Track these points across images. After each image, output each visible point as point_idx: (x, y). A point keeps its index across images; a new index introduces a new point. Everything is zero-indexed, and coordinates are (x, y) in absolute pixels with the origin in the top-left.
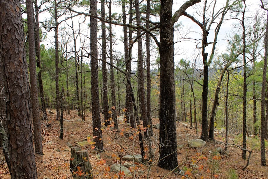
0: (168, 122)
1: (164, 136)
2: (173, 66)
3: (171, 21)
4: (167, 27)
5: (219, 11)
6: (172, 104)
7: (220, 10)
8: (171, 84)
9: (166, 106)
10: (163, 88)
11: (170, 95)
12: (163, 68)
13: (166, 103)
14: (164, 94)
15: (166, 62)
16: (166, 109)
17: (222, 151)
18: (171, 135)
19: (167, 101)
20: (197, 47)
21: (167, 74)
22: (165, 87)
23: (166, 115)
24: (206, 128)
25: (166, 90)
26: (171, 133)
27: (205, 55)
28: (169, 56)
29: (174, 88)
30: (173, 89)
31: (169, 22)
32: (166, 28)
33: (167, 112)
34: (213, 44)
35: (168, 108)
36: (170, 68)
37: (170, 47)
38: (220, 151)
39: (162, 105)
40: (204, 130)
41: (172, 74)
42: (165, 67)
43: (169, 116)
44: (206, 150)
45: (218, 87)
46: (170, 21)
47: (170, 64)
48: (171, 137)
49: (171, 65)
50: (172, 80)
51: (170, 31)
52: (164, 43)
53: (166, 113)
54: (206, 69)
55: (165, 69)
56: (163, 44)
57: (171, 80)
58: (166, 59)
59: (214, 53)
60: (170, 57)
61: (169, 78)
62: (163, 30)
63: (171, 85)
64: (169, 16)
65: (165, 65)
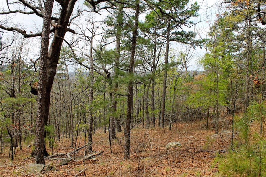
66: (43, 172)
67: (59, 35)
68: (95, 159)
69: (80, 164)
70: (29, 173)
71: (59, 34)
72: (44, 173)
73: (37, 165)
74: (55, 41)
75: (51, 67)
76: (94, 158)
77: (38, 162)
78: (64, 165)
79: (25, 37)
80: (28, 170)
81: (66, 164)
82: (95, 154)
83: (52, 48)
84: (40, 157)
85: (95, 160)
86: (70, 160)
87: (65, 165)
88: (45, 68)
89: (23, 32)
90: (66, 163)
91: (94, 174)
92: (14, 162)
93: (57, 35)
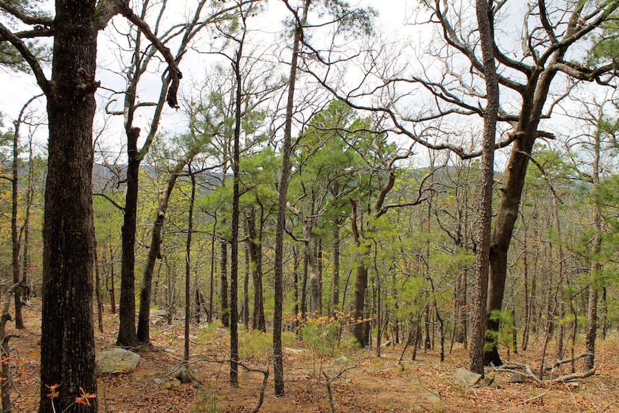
0: (72, 325)
1: (60, 368)
2: (90, 156)
3: (92, 23)
4: (81, 36)
5: (169, 32)
6: (85, 268)
7: (171, 30)
8: (82, 209)
9: (66, 276)
10: (57, 223)
11: (79, 241)
12: (60, 160)
13: (66, 266)
14: (62, 240)
15: (71, 143)
16: (65, 287)
17: (184, 374)
18: (81, 363)
19: (71, 261)
20: (109, 111)
21: (72, 178)
22: (65, 219)
23: (64, 303)
24: (131, 316)
25: (69, 228)
26: (81, 357)
27: (132, 134)
28: (81, 126)
29: (90, 222)
30: (87, 224)
31: (87, 23)
32: (77, 38)
33: (71, 293)
34: (154, 108)
35: (73, 283)
36: (81, 163)
37: (84, 99)
38: (180, 374)
39: (52, 273)
40: (127, 322)
41: (85, 180)
42: (67, 157)
43: (74, 305)
44: (145, 377)
45: (161, 213)
46: (89, 21)
47: (81, 150)
48: (81, 368)
49: (84, 153)
50: (86, 199)
51: (86, 52)
52: (66, 84)
53: (66, 299)
54: (134, 169)
55: (66, 163)
56: (64, 86)
57: (84, 198)
58: (72, 133)
59: (156, 130)
60: (84, 126)
61: (78, 190)
62: (67, 46)
63: (84, 214)
64: (88, 6)
65: (66, 151)
66: (477, 385)
67: (521, 148)
68: (576, 384)
69: (543, 388)
70: (456, 383)
71: (520, 146)
72: (478, 387)
73: (469, 373)
74: (515, 159)
75: (508, 206)
76: (576, 382)
77: (473, 369)
78: (515, 382)
79: (463, 159)
80: (455, 378)
81: (519, 382)
82: (577, 376)
83: (509, 172)
84: (476, 362)
85: (576, 387)
86: (529, 378)
87: (517, 384)
88: (488, 218)
89: (459, 151)
90: (520, 379)
91: (559, 407)
92: (443, 364)
93: (517, 149)
